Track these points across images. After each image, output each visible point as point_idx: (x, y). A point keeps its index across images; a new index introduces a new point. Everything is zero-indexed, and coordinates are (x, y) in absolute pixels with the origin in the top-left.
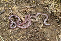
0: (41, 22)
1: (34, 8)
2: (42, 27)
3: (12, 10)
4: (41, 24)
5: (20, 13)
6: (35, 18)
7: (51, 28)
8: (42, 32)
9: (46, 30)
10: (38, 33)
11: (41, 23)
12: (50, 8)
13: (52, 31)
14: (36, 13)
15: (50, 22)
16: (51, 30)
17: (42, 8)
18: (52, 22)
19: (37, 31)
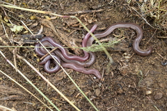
0: (125, 49)
2: (128, 60)
4: (125, 54)
5: (65, 31)
6: (106, 40)
7: (151, 60)
8: (130, 75)
9: (140, 69)
10: (120, 78)
11: (124, 52)
12: (142, 8)
13: (156, 68)
14: (108, 26)
15: (148, 45)
16: (153, 65)
18: (153, 43)
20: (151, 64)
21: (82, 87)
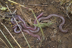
1: (46, 7)
2: (55, 34)
3: (16, 9)
4: (55, 30)
6: (47, 21)
7: (67, 36)
8: (55, 41)
10: (50, 42)
12: (67, 8)
15: (67, 28)
17: (57, 8)
18: (69, 27)
19: (49, 39)
20: (66, 38)
21: (31, 43)
